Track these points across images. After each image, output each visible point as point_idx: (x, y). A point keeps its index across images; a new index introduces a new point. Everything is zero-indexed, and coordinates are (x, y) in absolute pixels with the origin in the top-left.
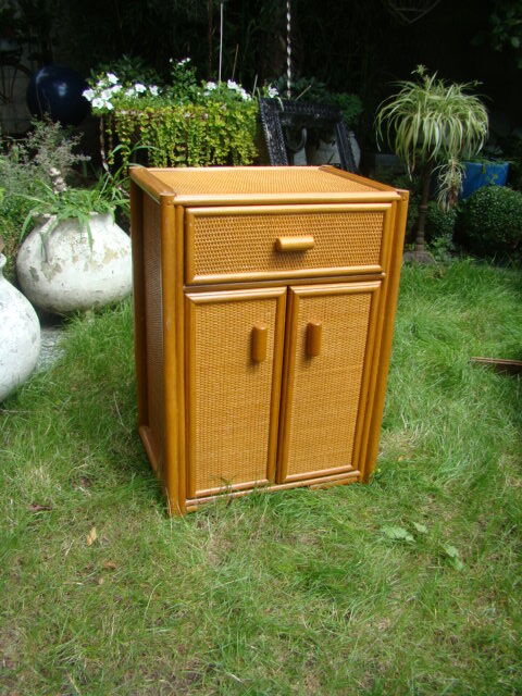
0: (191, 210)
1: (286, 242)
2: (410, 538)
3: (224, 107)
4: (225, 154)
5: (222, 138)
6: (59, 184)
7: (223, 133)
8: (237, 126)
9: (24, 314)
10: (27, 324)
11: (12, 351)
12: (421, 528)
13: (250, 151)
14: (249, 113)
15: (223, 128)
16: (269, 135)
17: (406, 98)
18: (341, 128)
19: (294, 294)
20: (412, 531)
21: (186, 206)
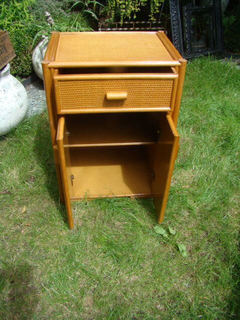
1: (111, 95)
2: (166, 235)
6: (50, 20)
9: (16, 95)
10: (17, 100)
11: (9, 113)
12: (172, 231)
20: (168, 231)
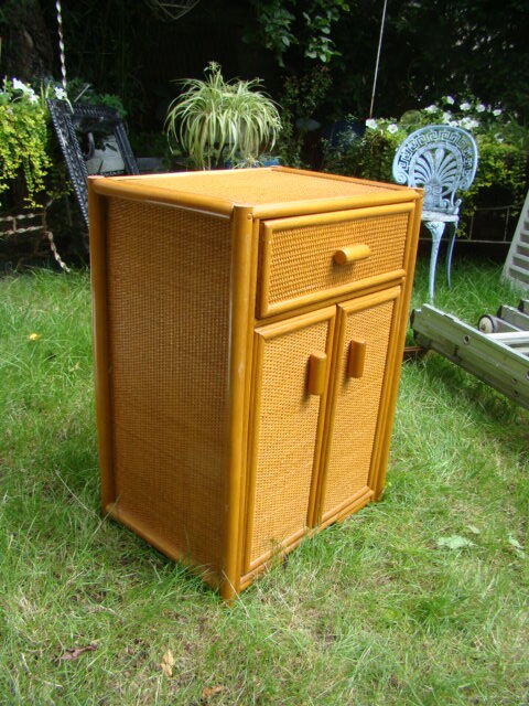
0: (268, 224)
3: (10, 111)
4: (16, 166)
5: (11, 147)
7: (13, 141)
8: (28, 132)
13: (43, 161)
14: (39, 117)
15: (12, 135)
16: (64, 141)
17: (197, 96)
18: (121, 131)
19: (343, 311)
21: (263, 219)
